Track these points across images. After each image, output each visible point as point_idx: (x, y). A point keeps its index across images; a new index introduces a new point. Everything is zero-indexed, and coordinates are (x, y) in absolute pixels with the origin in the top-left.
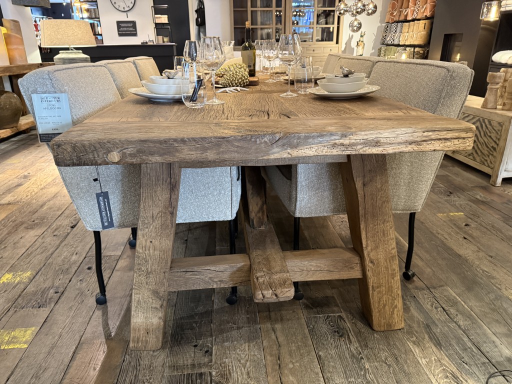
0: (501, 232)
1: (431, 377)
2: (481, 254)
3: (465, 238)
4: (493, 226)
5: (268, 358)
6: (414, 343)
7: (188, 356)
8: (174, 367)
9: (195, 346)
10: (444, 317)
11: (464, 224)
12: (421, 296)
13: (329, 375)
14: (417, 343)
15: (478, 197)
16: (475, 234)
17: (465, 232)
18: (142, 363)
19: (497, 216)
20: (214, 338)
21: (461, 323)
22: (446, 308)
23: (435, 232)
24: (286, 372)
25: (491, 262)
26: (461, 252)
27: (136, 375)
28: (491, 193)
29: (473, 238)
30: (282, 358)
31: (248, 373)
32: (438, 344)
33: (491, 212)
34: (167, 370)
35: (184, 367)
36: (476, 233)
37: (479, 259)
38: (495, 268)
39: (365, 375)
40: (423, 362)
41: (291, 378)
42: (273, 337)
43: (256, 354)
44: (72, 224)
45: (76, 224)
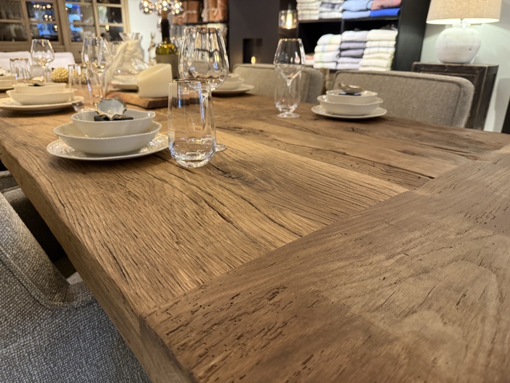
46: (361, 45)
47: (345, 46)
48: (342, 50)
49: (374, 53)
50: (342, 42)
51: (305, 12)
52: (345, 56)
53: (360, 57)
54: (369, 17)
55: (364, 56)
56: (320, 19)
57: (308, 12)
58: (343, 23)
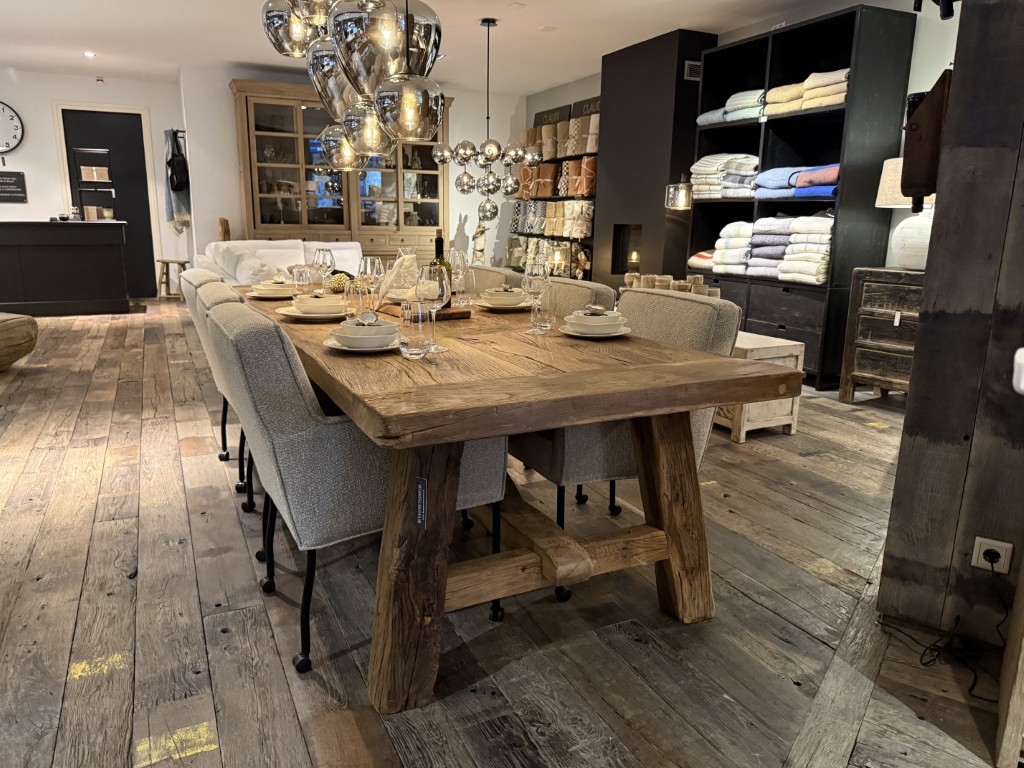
0: (768, 499)
1: (761, 661)
2: (757, 528)
3: (731, 512)
4: (757, 494)
5: (575, 682)
6: (728, 633)
7: (473, 704)
8: (463, 719)
9: (474, 691)
10: (748, 602)
11: (722, 494)
13: (655, 683)
14: (733, 632)
15: (725, 459)
16: (740, 506)
17: (728, 505)
18: (415, 725)
19: (756, 481)
20: (492, 676)
21: (767, 604)
22: (746, 592)
24: (605, 691)
25: (770, 534)
26: (735, 528)
27: (418, 739)
28: (738, 452)
29: (740, 510)
30: (592, 679)
31: (562, 703)
32: (753, 630)
33: (747, 476)
34: (455, 724)
35: (475, 717)
36: (741, 504)
37: (758, 534)
38: (778, 541)
39: (693, 675)
40: (745, 649)
41: (614, 696)
42: (567, 660)
43: (558, 681)
44: (126, 571)
45: (134, 571)
46: (782, 239)
47: (759, 239)
48: (755, 246)
49: (800, 252)
50: (753, 234)
51: (701, 187)
52: (757, 256)
53: (780, 257)
54: (794, 197)
55: (785, 257)
56: (724, 198)
57: (707, 187)
58: (756, 204)
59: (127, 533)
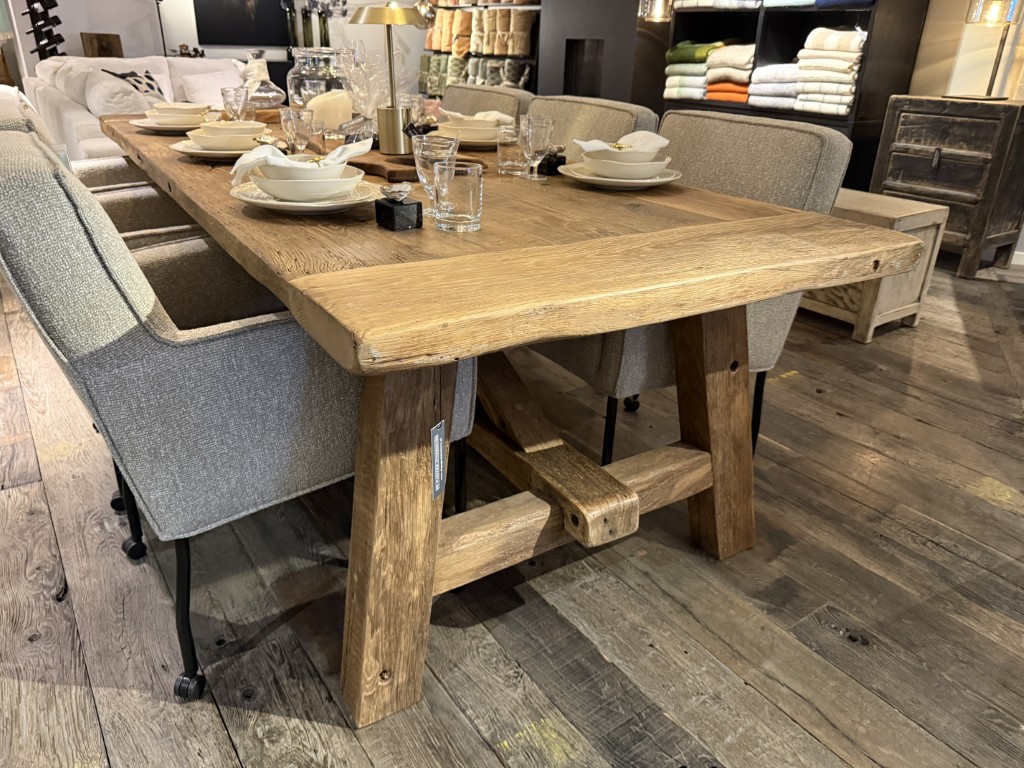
0: (869, 393)
3: (841, 415)
6: (956, 612)
10: (946, 555)
11: (814, 390)
12: (888, 532)
13: (922, 717)
14: (959, 611)
16: (846, 405)
17: (831, 404)
19: (839, 367)
21: (973, 557)
22: (935, 540)
23: (794, 413)
24: (867, 744)
25: (904, 445)
26: (858, 439)
29: (849, 411)
30: (838, 725)
32: (983, 603)
33: (827, 361)
36: (844, 402)
37: (890, 445)
38: (919, 454)
39: (961, 695)
40: (994, 637)
42: (784, 690)
43: (793, 734)
44: (50, 589)
45: (62, 586)
59: (32, 513)
